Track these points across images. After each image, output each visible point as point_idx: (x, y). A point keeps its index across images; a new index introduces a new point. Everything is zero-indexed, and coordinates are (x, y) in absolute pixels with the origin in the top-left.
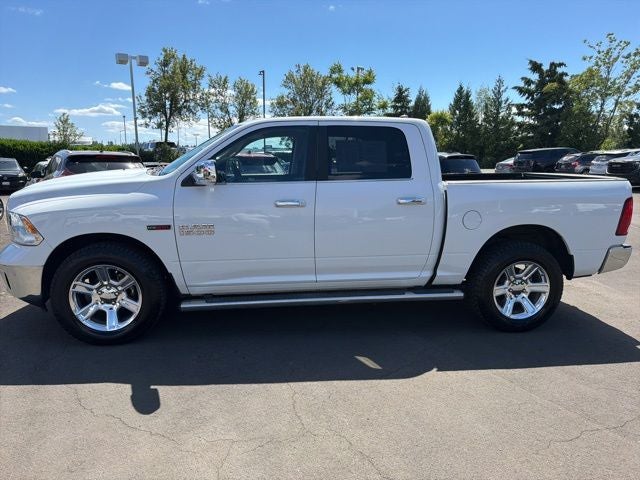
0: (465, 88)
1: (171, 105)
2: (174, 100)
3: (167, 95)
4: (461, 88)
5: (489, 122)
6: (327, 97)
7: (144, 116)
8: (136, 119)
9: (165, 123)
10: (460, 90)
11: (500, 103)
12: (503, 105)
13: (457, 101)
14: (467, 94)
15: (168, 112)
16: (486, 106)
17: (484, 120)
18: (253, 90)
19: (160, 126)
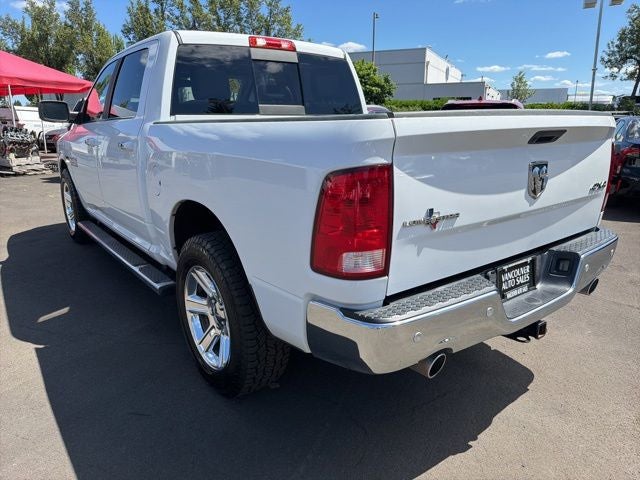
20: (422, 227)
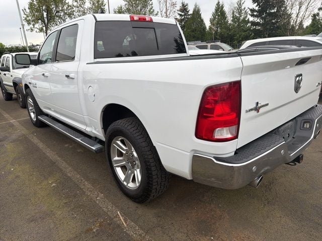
0: (221, 3)
1: (47, 15)
2: (49, 11)
3: (44, 8)
4: (219, 3)
5: (235, 22)
6: (149, 7)
7: (29, 24)
8: (23, 25)
9: (44, 28)
10: (218, 4)
11: (241, 11)
12: (243, 12)
13: (217, 10)
14: (222, 6)
15: (46, 20)
16: (233, 13)
17: (232, 21)
18: (102, 4)
19: (41, 30)
20: (254, 111)
